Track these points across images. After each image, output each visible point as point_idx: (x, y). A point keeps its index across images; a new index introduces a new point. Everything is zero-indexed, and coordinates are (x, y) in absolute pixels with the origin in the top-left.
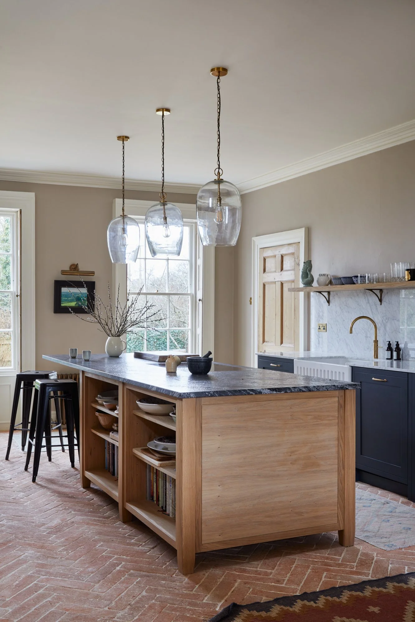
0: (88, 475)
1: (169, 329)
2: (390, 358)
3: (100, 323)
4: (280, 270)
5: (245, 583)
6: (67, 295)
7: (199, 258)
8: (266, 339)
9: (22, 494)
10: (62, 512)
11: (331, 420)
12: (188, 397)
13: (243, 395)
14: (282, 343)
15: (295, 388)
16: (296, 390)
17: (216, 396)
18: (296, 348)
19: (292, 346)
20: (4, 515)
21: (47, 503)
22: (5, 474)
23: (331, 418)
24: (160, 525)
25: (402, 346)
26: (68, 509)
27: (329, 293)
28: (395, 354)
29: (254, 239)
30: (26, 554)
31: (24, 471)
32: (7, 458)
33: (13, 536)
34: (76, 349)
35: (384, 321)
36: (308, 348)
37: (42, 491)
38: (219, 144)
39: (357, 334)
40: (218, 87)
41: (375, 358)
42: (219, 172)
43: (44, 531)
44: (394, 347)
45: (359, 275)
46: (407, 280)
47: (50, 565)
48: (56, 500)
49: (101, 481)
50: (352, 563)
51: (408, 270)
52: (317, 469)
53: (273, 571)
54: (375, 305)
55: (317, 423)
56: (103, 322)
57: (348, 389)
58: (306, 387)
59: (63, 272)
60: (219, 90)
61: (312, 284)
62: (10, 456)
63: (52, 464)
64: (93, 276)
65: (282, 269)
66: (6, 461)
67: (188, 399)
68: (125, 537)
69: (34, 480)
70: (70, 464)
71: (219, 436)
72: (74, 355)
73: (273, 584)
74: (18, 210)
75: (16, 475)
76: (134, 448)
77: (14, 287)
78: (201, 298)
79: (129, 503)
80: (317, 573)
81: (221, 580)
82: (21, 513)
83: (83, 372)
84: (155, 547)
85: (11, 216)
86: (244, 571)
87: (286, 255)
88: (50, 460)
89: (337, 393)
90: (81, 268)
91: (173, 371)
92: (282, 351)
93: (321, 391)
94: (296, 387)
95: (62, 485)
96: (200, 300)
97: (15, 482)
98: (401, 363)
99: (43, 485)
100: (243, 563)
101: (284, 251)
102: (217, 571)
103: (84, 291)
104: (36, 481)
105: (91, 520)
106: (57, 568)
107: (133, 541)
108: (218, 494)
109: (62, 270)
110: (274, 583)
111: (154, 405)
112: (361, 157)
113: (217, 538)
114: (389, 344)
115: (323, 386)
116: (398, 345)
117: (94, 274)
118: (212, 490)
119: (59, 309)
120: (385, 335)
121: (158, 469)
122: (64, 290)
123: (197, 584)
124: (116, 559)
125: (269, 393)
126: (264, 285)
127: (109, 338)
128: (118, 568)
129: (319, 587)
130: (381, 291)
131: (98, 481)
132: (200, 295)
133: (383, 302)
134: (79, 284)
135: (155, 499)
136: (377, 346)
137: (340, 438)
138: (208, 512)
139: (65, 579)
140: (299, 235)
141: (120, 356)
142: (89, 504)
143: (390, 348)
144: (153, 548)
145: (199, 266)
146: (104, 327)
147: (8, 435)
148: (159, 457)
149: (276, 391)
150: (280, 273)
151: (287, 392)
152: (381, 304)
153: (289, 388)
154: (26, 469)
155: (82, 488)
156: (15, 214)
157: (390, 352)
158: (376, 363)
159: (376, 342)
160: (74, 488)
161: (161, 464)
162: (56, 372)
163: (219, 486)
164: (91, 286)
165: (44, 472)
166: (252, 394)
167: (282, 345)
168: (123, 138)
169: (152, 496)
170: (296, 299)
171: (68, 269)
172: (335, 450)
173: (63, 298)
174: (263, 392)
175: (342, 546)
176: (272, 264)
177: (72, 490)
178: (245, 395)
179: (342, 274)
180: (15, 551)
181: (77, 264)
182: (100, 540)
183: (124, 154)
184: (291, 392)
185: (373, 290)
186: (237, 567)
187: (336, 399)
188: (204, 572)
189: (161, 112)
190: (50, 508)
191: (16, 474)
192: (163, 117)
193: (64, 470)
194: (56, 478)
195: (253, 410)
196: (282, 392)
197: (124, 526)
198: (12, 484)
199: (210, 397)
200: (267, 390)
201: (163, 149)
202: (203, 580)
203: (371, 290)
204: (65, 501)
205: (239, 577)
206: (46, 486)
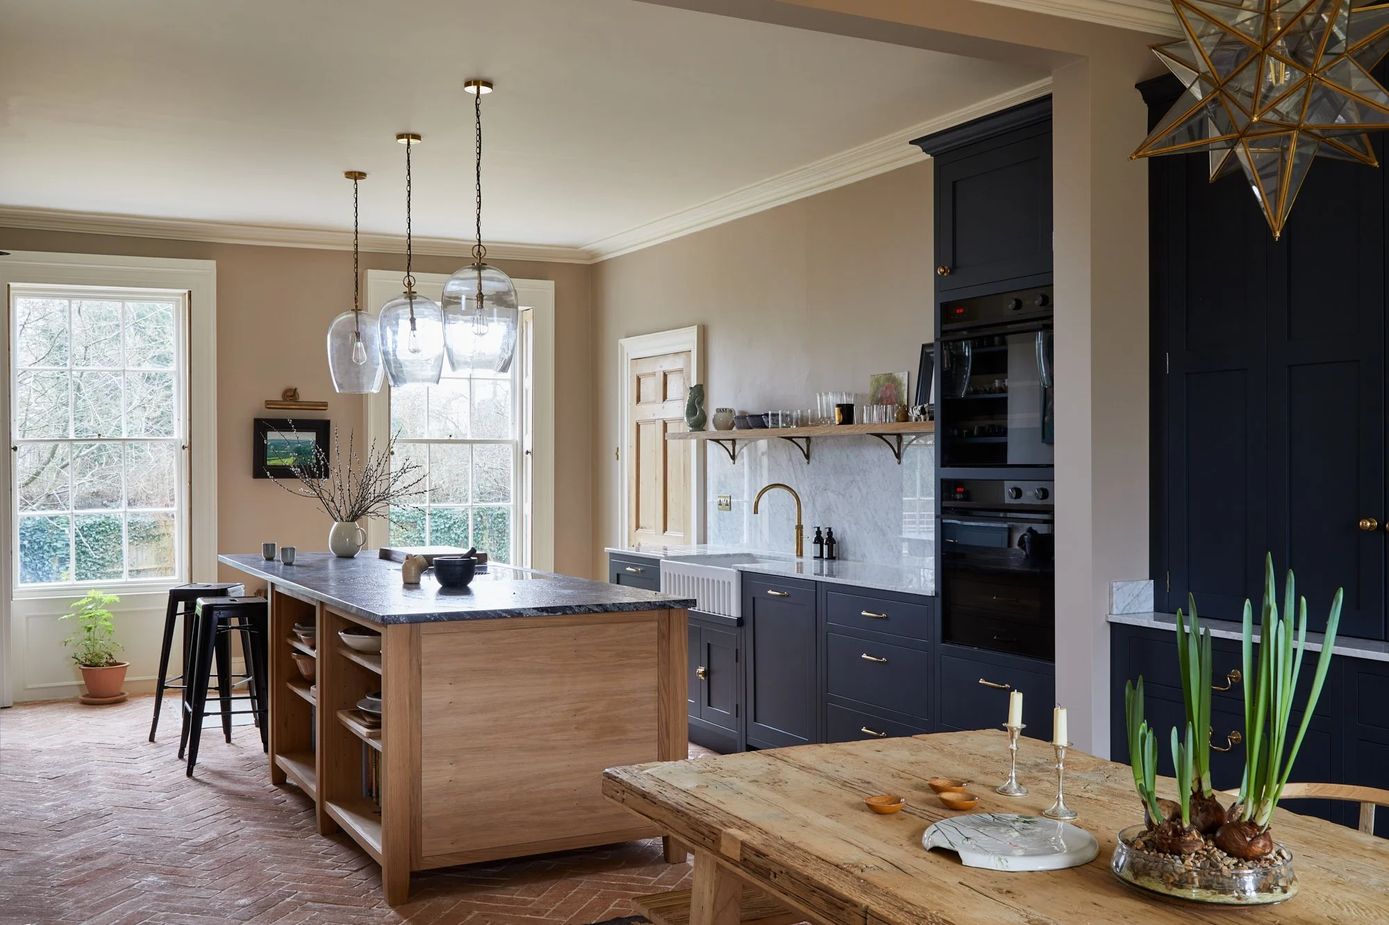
0: (281, 761)
1: (472, 506)
2: (819, 555)
3: (321, 498)
4: (662, 400)
5: (483, 916)
6: (278, 445)
7: (527, 375)
8: (641, 523)
9: (163, 794)
10: (223, 821)
11: (645, 658)
12: (395, 623)
13: (490, 618)
14: (665, 529)
15: (580, 606)
16: (582, 609)
17: (444, 621)
18: (686, 541)
19: (681, 535)
20: (123, 828)
21: (202, 809)
22: (142, 765)
23: (645, 655)
24: (367, 832)
25: (836, 536)
26: (235, 817)
27: (734, 441)
28: (825, 548)
29: (624, 342)
30: (143, 882)
31: (178, 758)
32: (152, 739)
33: (130, 859)
34: (274, 544)
35: (813, 492)
36: (703, 539)
37: (201, 789)
38: (480, 205)
39: (775, 514)
40: (477, 113)
41: (797, 556)
42: (479, 251)
43: (184, 850)
44: (824, 536)
45: (770, 413)
46: (837, 423)
47: (178, 897)
48: (220, 804)
49: (296, 771)
50: (668, 885)
51: (838, 406)
52: (622, 737)
53: (537, 899)
54: (800, 464)
55: (621, 662)
56: (326, 495)
57: (673, 608)
58: (600, 605)
59: (269, 404)
60: (478, 117)
61: (704, 425)
62: (157, 734)
63: (232, 746)
64: (325, 410)
65: (665, 398)
66: (149, 743)
67: (396, 625)
68: (317, 856)
69: (189, 773)
70: (261, 745)
71: (451, 684)
72: (270, 556)
73: (528, 916)
74: (186, 291)
75: (160, 766)
76: (339, 709)
77: (179, 433)
78: (530, 450)
79: (330, 802)
80: (605, 900)
81: (447, 912)
82: (151, 825)
83: (273, 585)
84: (362, 869)
85: (174, 302)
86: (491, 899)
87: (671, 372)
88: (228, 740)
89: (656, 613)
90: (304, 396)
91: (413, 580)
92: (666, 545)
93: (626, 611)
94: (583, 606)
95: (239, 781)
96: (527, 452)
97: (157, 777)
98: (835, 564)
99: (206, 780)
100: (493, 889)
101: (667, 365)
102: (446, 901)
103: (310, 437)
104: (193, 775)
105: (269, 832)
106: (187, 900)
107: (328, 861)
108: (448, 778)
109: (266, 401)
110: (530, 914)
111: (367, 637)
112: (779, 207)
113: (448, 847)
114: (819, 533)
115: (630, 604)
116: (830, 533)
117: (327, 406)
118: (439, 771)
119: (261, 469)
120: (814, 516)
121: (365, 740)
122: (273, 436)
123: (405, 919)
124: (291, 887)
125: (535, 615)
126: (638, 426)
127: (336, 523)
128: (288, 899)
129: (598, 918)
130: (808, 439)
131: (295, 771)
132: (528, 446)
133: (811, 459)
134: (302, 426)
135: (374, 795)
136: (801, 535)
137: (662, 687)
138: (431, 807)
139: (197, 915)
140: (687, 339)
141: (355, 556)
142: (276, 808)
143: (819, 540)
144: (357, 871)
145: (527, 391)
146: (328, 505)
147: (153, 700)
148: (370, 722)
149: (547, 612)
150: (662, 405)
151: (567, 614)
152: (808, 463)
153: (570, 608)
154: (181, 756)
155: (272, 785)
156: (181, 298)
157: (819, 545)
158: (800, 568)
159: (800, 528)
160: (259, 784)
161: (370, 733)
162: (243, 586)
163: (451, 764)
164: (322, 429)
165: (214, 761)
166: (506, 617)
167: (666, 533)
168: (357, 176)
169: (371, 791)
170: (687, 450)
171: (279, 398)
172: (652, 706)
173: (270, 452)
174: (525, 613)
175: (668, 862)
176: (651, 388)
177: (253, 788)
178: (494, 618)
179: (753, 408)
180: (125, 878)
181: (296, 389)
182: (271, 862)
183: (356, 202)
184: (574, 613)
185: (793, 439)
186: (482, 894)
187: (656, 624)
188: (422, 902)
189: (406, 140)
190: (206, 816)
191: (162, 764)
192: (408, 148)
193: (249, 756)
194: (230, 769)
195: (509, 643)
196: (558, 614)
197: (322, 841)
198: (150, 780)
199: (433, 621)
200: (531, 610)
201: (409, 202)
202: (419, 912)
203: (790, 439)
204: (234, 806)
205: (478, 907)
206: (209, 782)
